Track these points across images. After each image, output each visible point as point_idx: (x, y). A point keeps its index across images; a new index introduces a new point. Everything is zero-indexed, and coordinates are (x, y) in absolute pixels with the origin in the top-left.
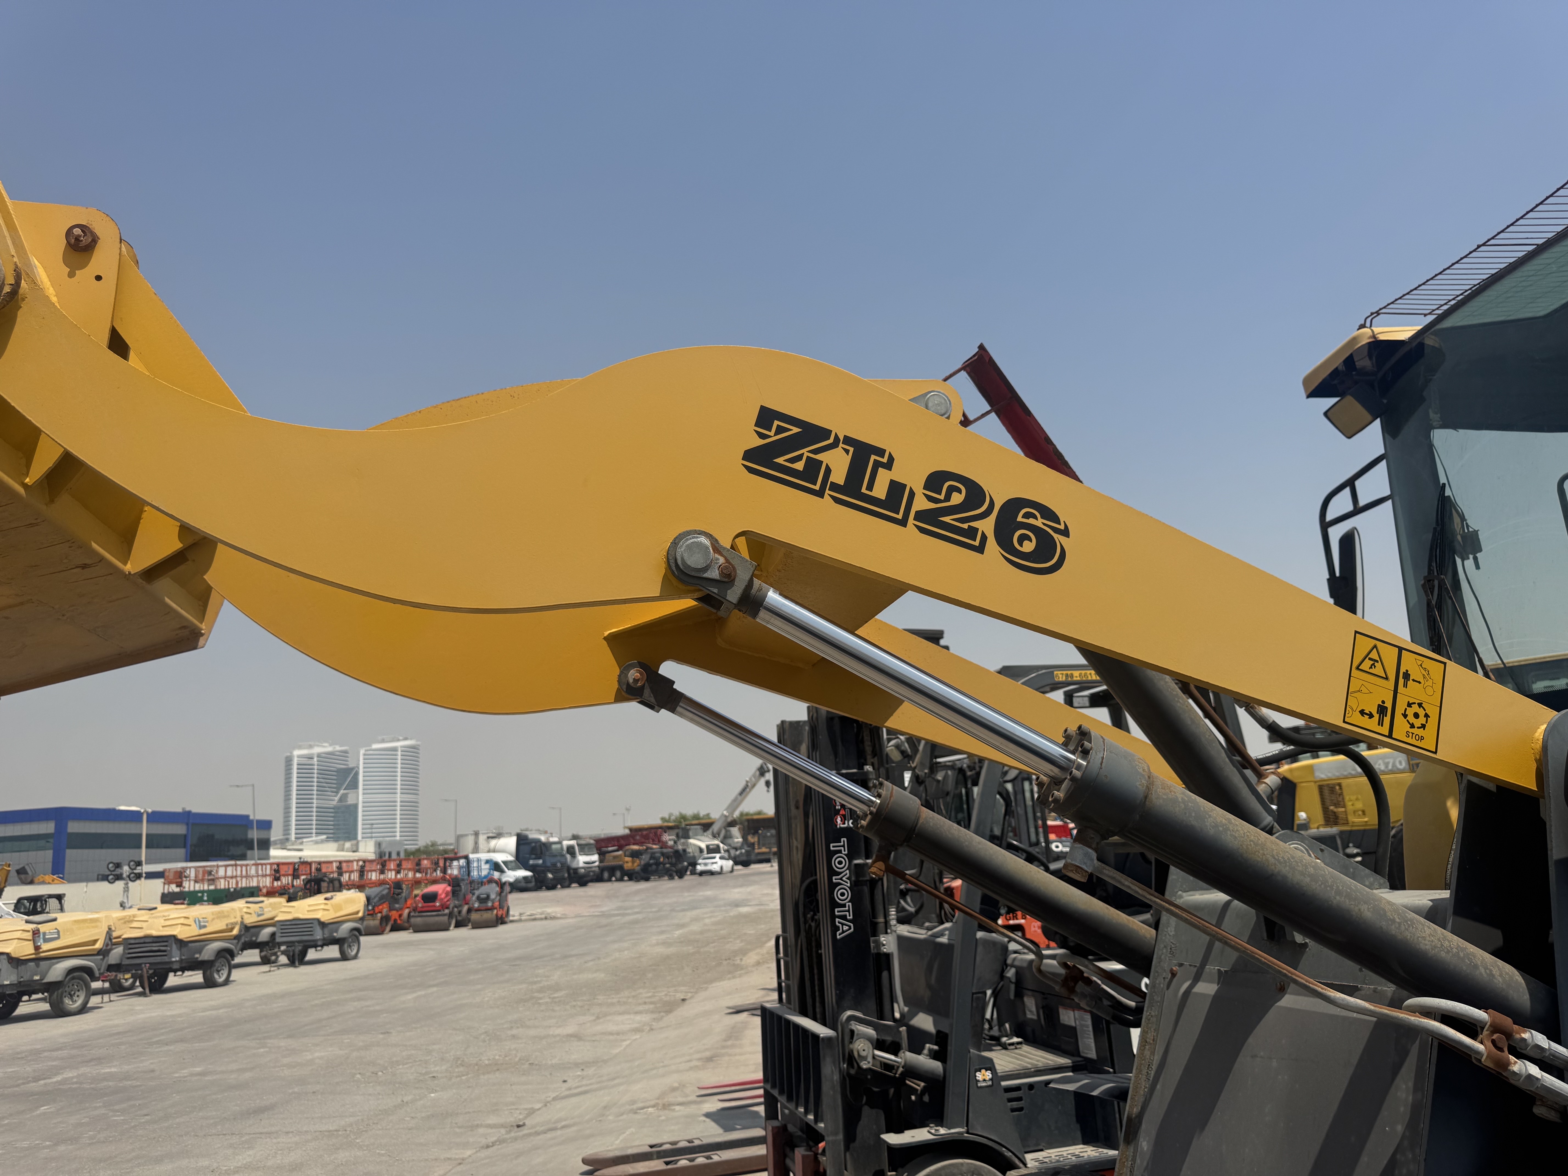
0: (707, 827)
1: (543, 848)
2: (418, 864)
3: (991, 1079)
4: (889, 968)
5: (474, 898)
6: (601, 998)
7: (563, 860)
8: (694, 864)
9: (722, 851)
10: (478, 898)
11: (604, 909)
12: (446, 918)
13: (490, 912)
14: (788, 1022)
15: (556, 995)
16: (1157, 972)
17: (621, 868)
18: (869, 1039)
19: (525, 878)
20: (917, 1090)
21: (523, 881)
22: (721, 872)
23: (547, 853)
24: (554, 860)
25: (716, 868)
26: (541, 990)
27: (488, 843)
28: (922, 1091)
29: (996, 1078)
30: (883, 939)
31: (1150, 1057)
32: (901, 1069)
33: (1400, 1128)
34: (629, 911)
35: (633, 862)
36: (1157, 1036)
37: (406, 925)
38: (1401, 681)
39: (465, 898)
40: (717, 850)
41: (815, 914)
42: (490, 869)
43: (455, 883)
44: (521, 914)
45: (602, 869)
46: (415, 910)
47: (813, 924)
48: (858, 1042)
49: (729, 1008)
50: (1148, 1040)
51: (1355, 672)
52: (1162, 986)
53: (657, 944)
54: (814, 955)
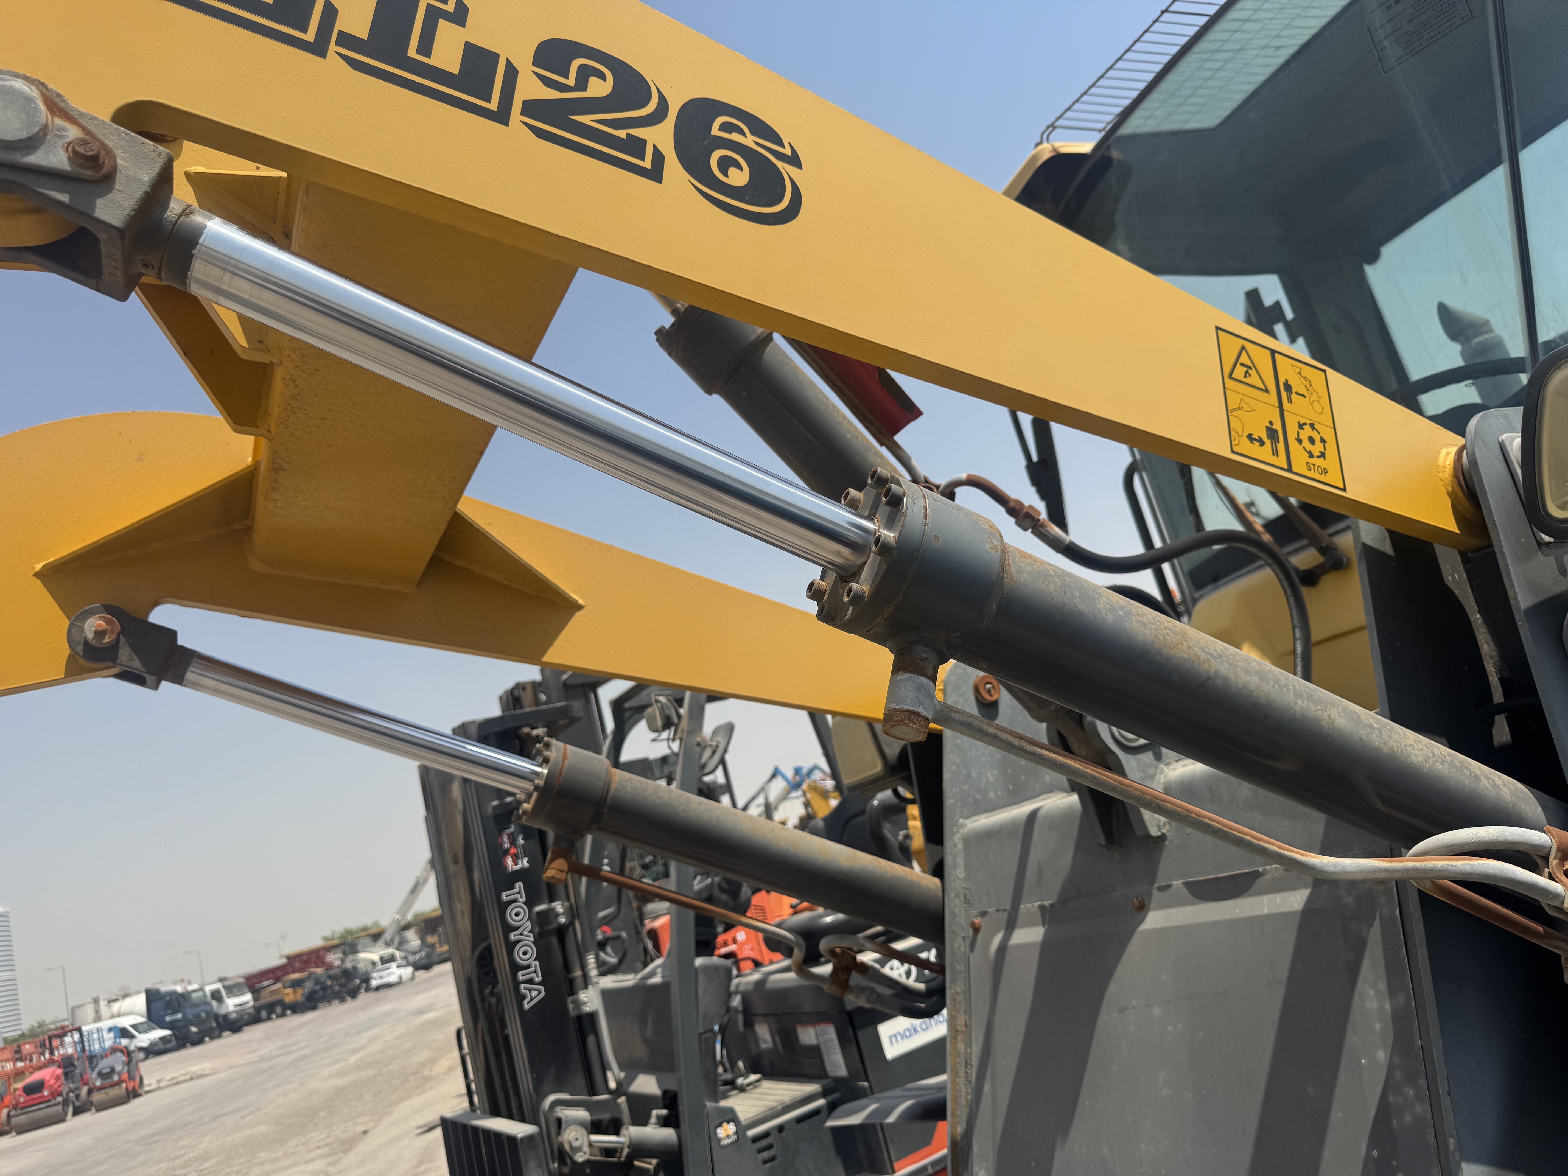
0: (376, 937)
1: (181, 1000)
2: (18, 1051)
3: (736, 1133)
4: (595, 1030)
5: (94, 1075)
6: (263, 1155)
7: (208, 1008)
8: (367, 980)
9: (399, 959)
10: (100, 1074)
11: (264, 1052)
12: (60, 1108)
13: (117, 1088)
14: (476, 1129)
15: (204, 1166)
16: (953, 932)
17: (281, 1003)
18: (581, 1123)
19: (163, 1039)
20: (648, 1170)
21: (160, 1043)
22: (399, 983)
23: (187, 1005)
24: (195, 1011)
25: (393, 979)
26: (185, 1165)
27: (110, 1007)
28: (655, 1169)
29: (741, 1130)
30: (583, 996)
31: (966, 1050)
32: (626, 1151)
33: (1382, 1056)
34: (294, 1048)
35: (295, 993)
36: (970, 1019)
37: (7, 1128)
38: (1284, 394)
39: (82, 1077)
40: (392, 959)
41: (494, 987)
42: (115, 1038)
43: (68, 1063)
44: (158, 1081)
45: (257, 1009)
46: (15, 1107)
47: (493, 1000)
48: (568, 1132)
49: (419, 1127)
50: (959, 1028)
51: (1229, 383)
52: (963, 949)
53: (331, 1076)
54: (500, 1038)
